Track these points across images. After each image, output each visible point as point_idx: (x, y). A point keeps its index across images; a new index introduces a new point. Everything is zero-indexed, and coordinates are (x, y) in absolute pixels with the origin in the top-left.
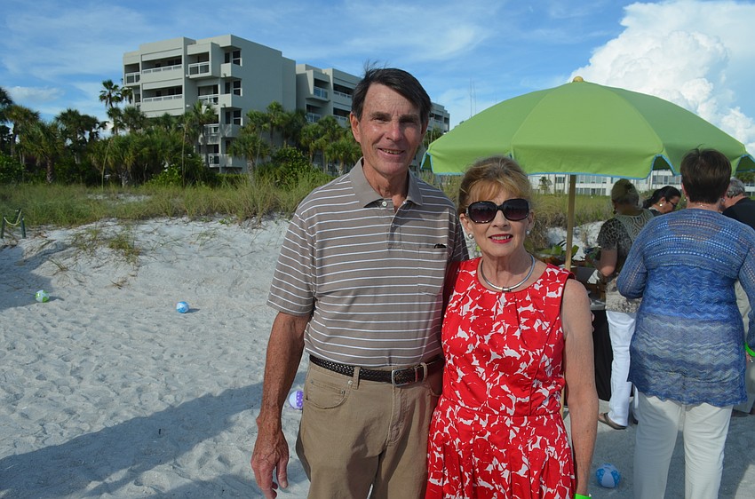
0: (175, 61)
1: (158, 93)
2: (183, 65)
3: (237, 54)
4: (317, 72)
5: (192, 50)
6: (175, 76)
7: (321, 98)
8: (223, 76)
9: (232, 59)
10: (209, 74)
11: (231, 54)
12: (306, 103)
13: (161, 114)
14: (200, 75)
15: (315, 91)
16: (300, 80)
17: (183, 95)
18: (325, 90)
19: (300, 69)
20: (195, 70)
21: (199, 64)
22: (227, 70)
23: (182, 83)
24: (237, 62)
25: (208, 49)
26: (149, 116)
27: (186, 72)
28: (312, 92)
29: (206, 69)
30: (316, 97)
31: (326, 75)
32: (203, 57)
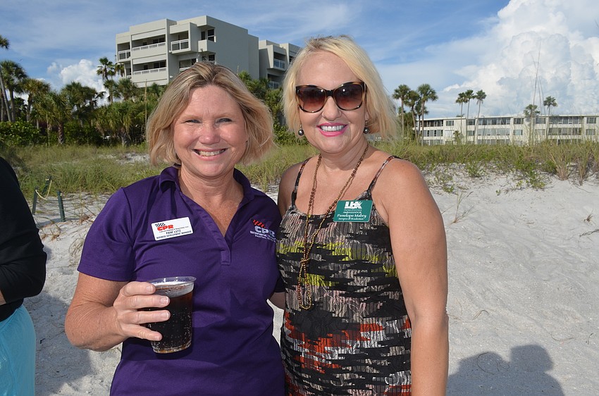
0: (159, 40)
1: (145, 67)
2: (166, 43)
3: (211, 32)
4: (276, 47)
5: (174, 30)
6: (160, 52)
7: (279, 68)
8: (200, 51)
9: (207, 36)
10: (189, 49)
11: (207, 32)
12: (267, 72)
13: (150, 84)
14: (181, 51)
15: (275, 63)
16: (263, 54)
17: (167, 68)
18: (282, 62)
19: (262, 45)
20: (176, 47)
21: (180, 42)
22: (203, 45)
23: (166, 58)
24: (212, 39)
25: (187, 28)
26: (140, 86)
27: (169, 49)
28: (272, 66)
29: (185, 45)
30: (276, 68)
31: (282, 49)
32: (183, 35)
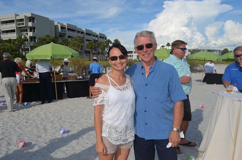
0: (12, 21)
1: (7, 32)
2: (15, 23)
3: (33, 19)
4: (61, 24)
5: (18, 18)
6: (13, 26)
7: (63, 33)
8: (29, 26)
9: (32, 21)
10: (24, 25)
11: (32, 19)
12: (59, 34)
13: (8, 39)
14: (21, 26)
15: (61, 30)
16: (56, 27)
17: (16, 32)
18: (64, 30)
19: (56, 23)
20: (19, 24)
21: (21, 22)
22: (30, 24)
23: (15, 28)
24: (34, 22)
25: (23, 17)
26: (4, 39)
27: (16, 25)
28: (60, 31)
29: (23, 24)
30: (62, 32)
31: (64, 25)
32: (22, 20)
